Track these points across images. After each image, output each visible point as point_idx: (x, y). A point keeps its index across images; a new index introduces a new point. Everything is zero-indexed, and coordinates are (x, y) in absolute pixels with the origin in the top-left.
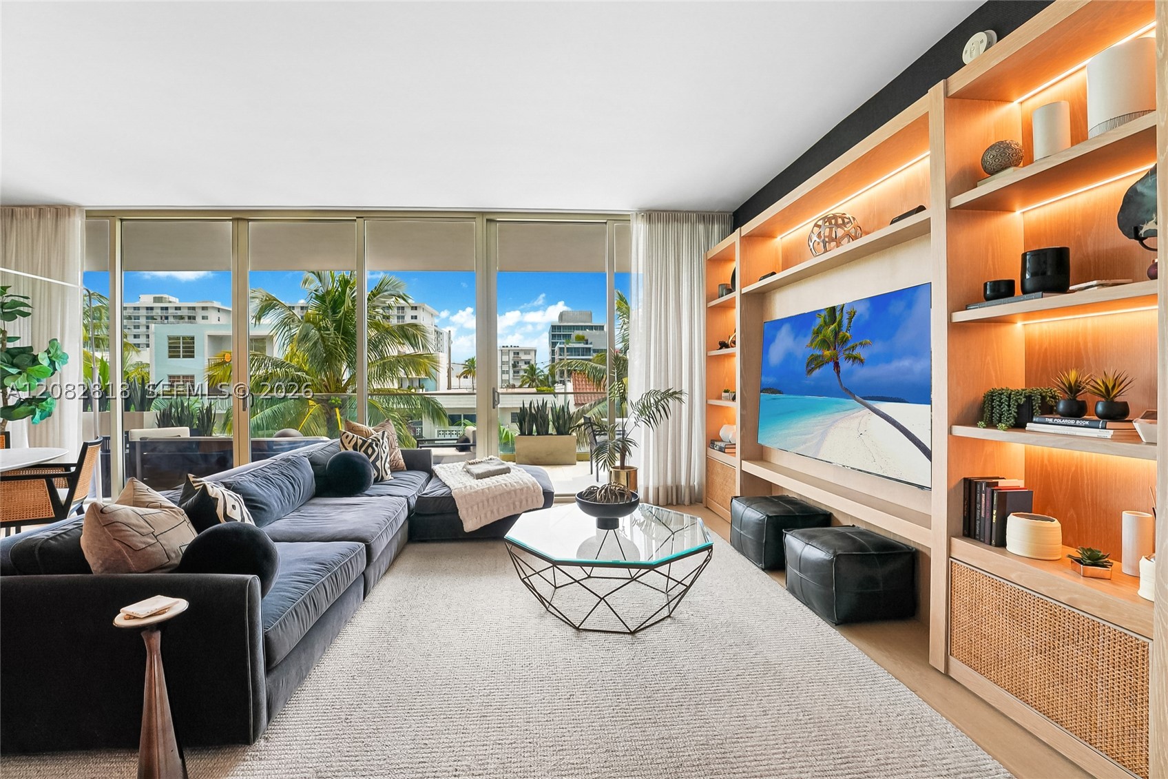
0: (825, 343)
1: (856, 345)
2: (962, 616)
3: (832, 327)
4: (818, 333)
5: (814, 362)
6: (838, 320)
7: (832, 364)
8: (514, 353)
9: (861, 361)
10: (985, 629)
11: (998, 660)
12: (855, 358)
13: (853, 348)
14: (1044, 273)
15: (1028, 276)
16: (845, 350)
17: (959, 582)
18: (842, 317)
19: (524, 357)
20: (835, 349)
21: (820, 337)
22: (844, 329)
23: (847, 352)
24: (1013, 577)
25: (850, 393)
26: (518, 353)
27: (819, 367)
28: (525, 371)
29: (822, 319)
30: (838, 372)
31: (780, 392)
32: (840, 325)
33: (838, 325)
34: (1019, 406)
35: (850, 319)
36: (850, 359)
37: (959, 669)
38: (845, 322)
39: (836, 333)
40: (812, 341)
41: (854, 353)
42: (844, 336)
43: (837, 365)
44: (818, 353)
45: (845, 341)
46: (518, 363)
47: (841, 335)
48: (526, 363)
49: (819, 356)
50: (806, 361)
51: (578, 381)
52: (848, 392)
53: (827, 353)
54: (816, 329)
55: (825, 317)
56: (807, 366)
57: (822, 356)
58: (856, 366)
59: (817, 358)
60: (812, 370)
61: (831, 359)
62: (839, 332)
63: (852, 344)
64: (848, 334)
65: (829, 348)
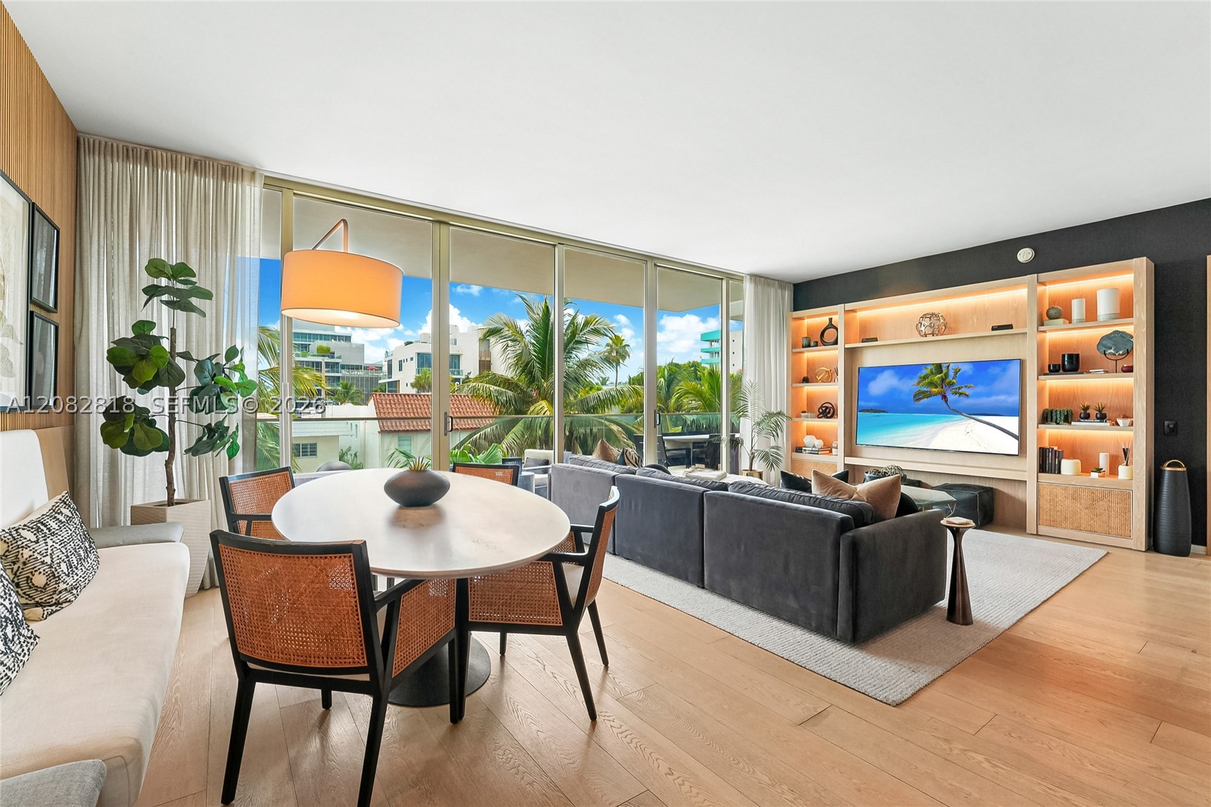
0: (932, 384)
1: (962, 387)
2: (1045, 505)
3: (939, 375)
4: (925, 377)
5: (919, 396)
6: (944, 372)
7: (940, 397)
9: (967, 396)
10: (1059, 508)
11: (1066, 518)
12: (961, 394)
13: (959, 389)
14: (1072, 363)
15: (1066, 363)
17: (1044, 492)
18: (948, 371)
20: (942, 388)
21: (927, 381)
22: (950, 378)
23: (954, 390)
24: (1073, 483)
25: (958, 412)
27: (927, 397)
29: (929, 370)
30: (946, 401)
31: (884, 412)
32: (947, 375)
33: (945, 375)
34: (1065, 416)
35: (956, 373)
36: (956, 394)
37: (1043, 530)
38: (951, 374)
39: (943, 380)
40: (919, 383)
41: (960, 391)
42: (951, 381)
43: (944, 397)
44: (925, 389)
45: (951, 384)
47: (948, 380)
49: (927, 392)
50: (913, 394)
51: (382, 404)
52: (956, 411)
53: (935, 390)
54: (922, 376)
55: (932, 370)
56: (915, 396)
57: (930, 392)
58: (962, 398)
59: (924, 392)
60: (921, 399)
61: (939, 393)
62: (946, 379)
63: (958, 386)
64: (954, 381)
65: (936, 387)
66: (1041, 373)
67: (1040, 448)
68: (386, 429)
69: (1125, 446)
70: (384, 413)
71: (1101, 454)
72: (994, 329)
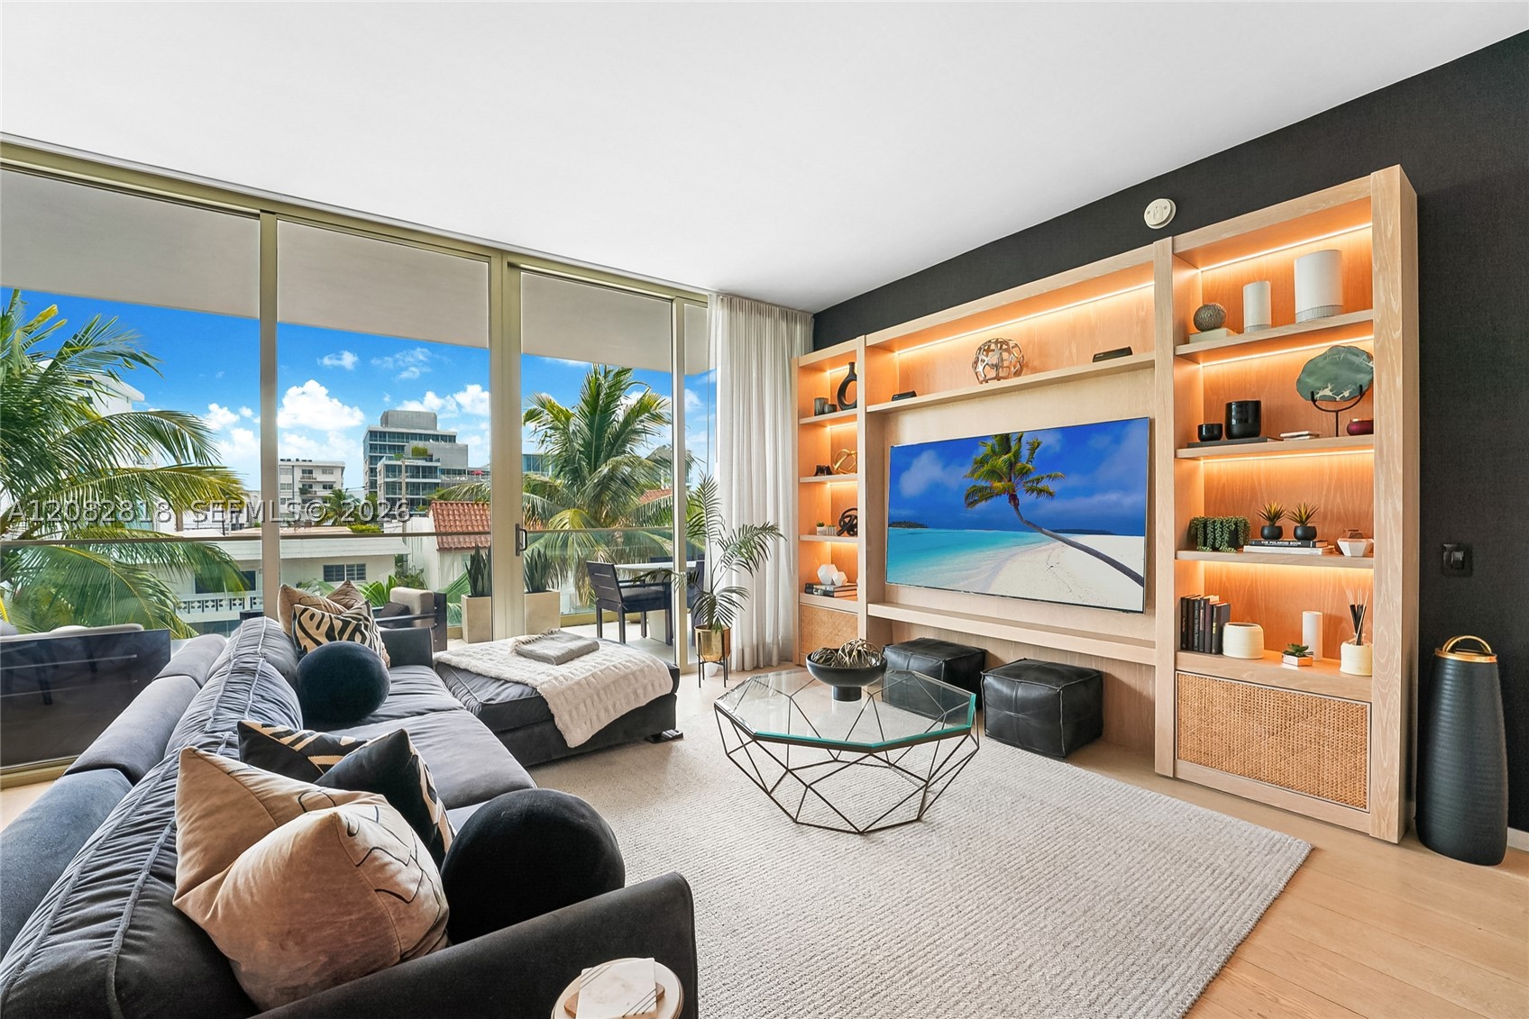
0: (994, 474)
1: (1042, 478)
2: (1190, 719)
3: (1005, 457)
4: (983, 462)
5: (975, 495)
6: (1013, 449)
7: (1006, 497)
8: (304, 472)
9: (1050, 494)
10: (1217, 728)
11: (1230, 750)
12: (1040, 491)
13: (1038, 481)
14: (1246, 421)
15: (1234, 422)
16: (1027, 482)
17: (1188, 691)
18: (1020, 448)
19: (320, 477)
20: (1010, 480)
21: (986, 468)
22: (1023, 461)
23: (1029, 485)
24: (1245, 676)
25: (1035, 526)
26: (311, 472)
27: (986, 499)
28: (325, 500)
29: (989, 448)
30: (1016, 505)
31: (922, 526)
32: (1017, 455)
33: (1014, 456)
34: (1230, 531)
35: (1033, 451)
36: (1033, 491)
37: (1186, 769)
38: (1025, 452)
39: (1011, 465)
40: (974, 472)
41: (1040, 486)
42: (1024, 468)
43: (1013, 498)
44: (983, 484)
45: (1024, 473)
46: (311, 487)
47: (1019, 466)
48: (325, 487)
49: (986, 488)
50: (965, 493)
51: (443, 515)
52: (1033, 526)
53: (998, 485)
54: (979, 458)
55: (993, 446)
56: (967, 498)
57: (991, 488)
58: (1043, 498)
59: (982, 489)
60: (975, 502)
61: (1005, 491)
62: (1016, 463)
63: (1036, 476)
64: (1030, 466)
65: (1000, 479)
66: (1183, 442)
67: (1182, 599)
68: (446, 546)
69: (1356, 600)
70: (445, 526)
71: (1305, 614)
72: (1096, 358)
